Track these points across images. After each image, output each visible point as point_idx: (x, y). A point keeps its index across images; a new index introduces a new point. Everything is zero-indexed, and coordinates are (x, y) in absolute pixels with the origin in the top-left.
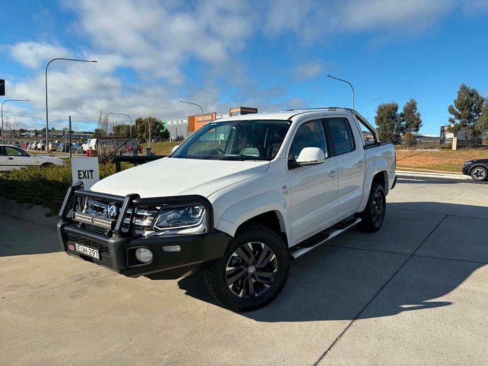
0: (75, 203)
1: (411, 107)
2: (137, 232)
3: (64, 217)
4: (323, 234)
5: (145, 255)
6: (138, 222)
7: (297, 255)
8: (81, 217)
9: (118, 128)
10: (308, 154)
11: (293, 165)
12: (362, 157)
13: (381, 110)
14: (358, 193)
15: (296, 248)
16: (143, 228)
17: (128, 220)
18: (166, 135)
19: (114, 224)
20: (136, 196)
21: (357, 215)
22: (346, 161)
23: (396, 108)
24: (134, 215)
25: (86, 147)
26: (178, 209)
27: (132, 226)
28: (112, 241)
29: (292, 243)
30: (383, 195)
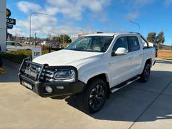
0: (25, 66)
1: (161, 34)
2: (47, 79)
3: (21, 71)
4: (124, 83)
5: (49, 89)
6: (48, 75)
7: (113, 91)
8: (27, 72)
9: (54, 38)
10: (120, 51)
11: (113, 54)
12: (142, 52)
13: (149, 35)
14: (139, 67)
15: (113, 88)
16: (50, 78)
17: (43, 74)
18: (70, 41)
19: (38, 75)
20: (47, 65)
21: (138, 75)
22: (135, 54)
23: (155, 34)
24: (46, 72)
25: (42, 44)
26: (64, 71)
27: (45, 77)
28: (36, 83)
29: (111, 86)
30: (149, 68)
